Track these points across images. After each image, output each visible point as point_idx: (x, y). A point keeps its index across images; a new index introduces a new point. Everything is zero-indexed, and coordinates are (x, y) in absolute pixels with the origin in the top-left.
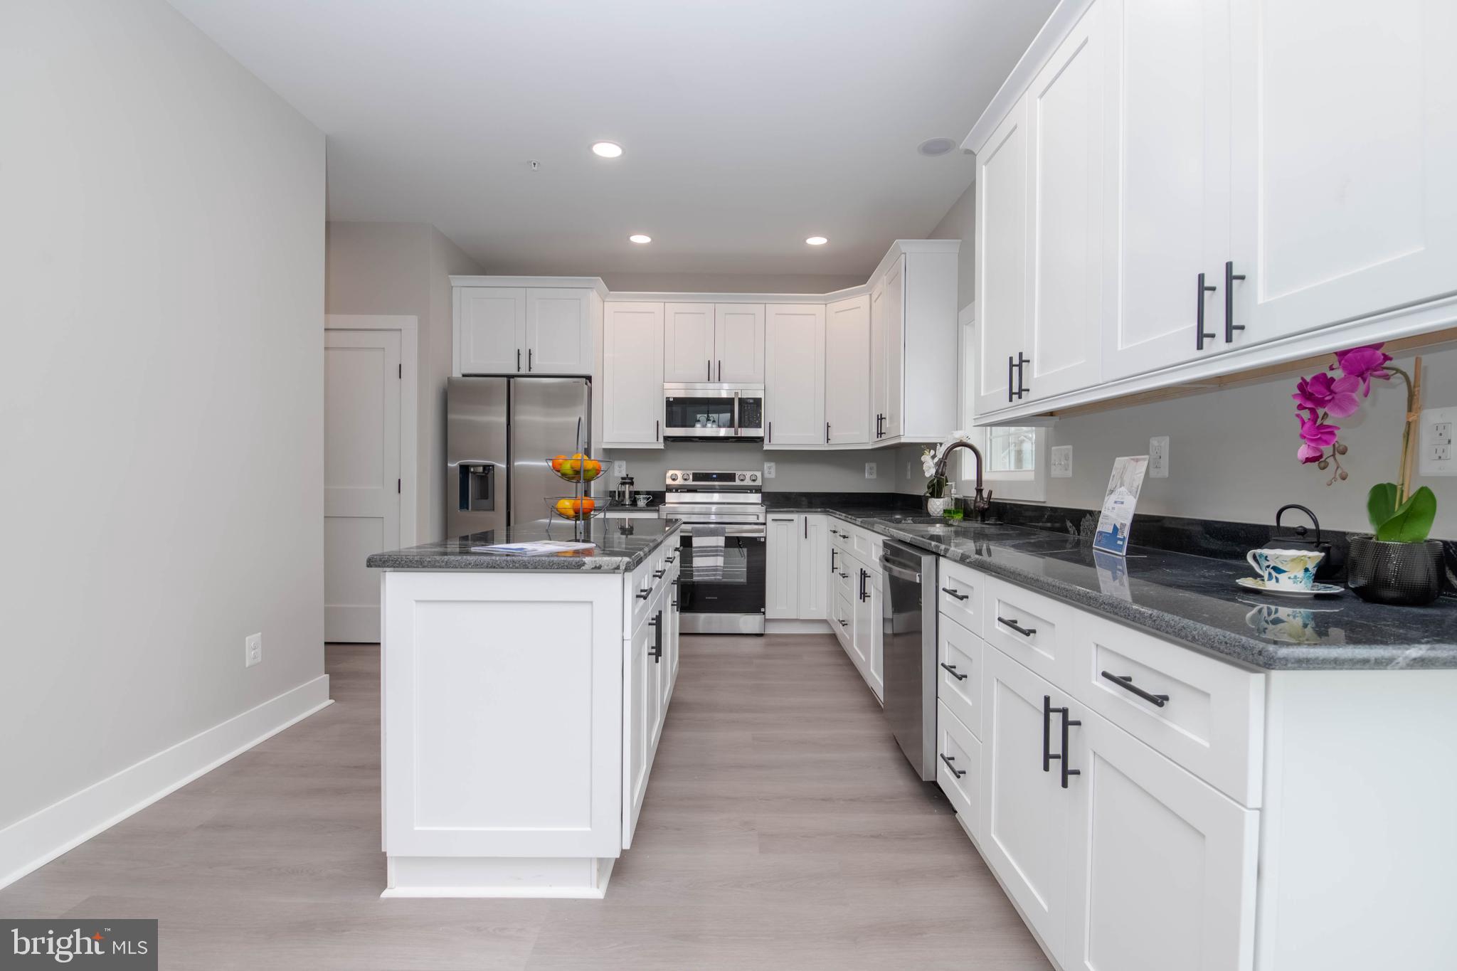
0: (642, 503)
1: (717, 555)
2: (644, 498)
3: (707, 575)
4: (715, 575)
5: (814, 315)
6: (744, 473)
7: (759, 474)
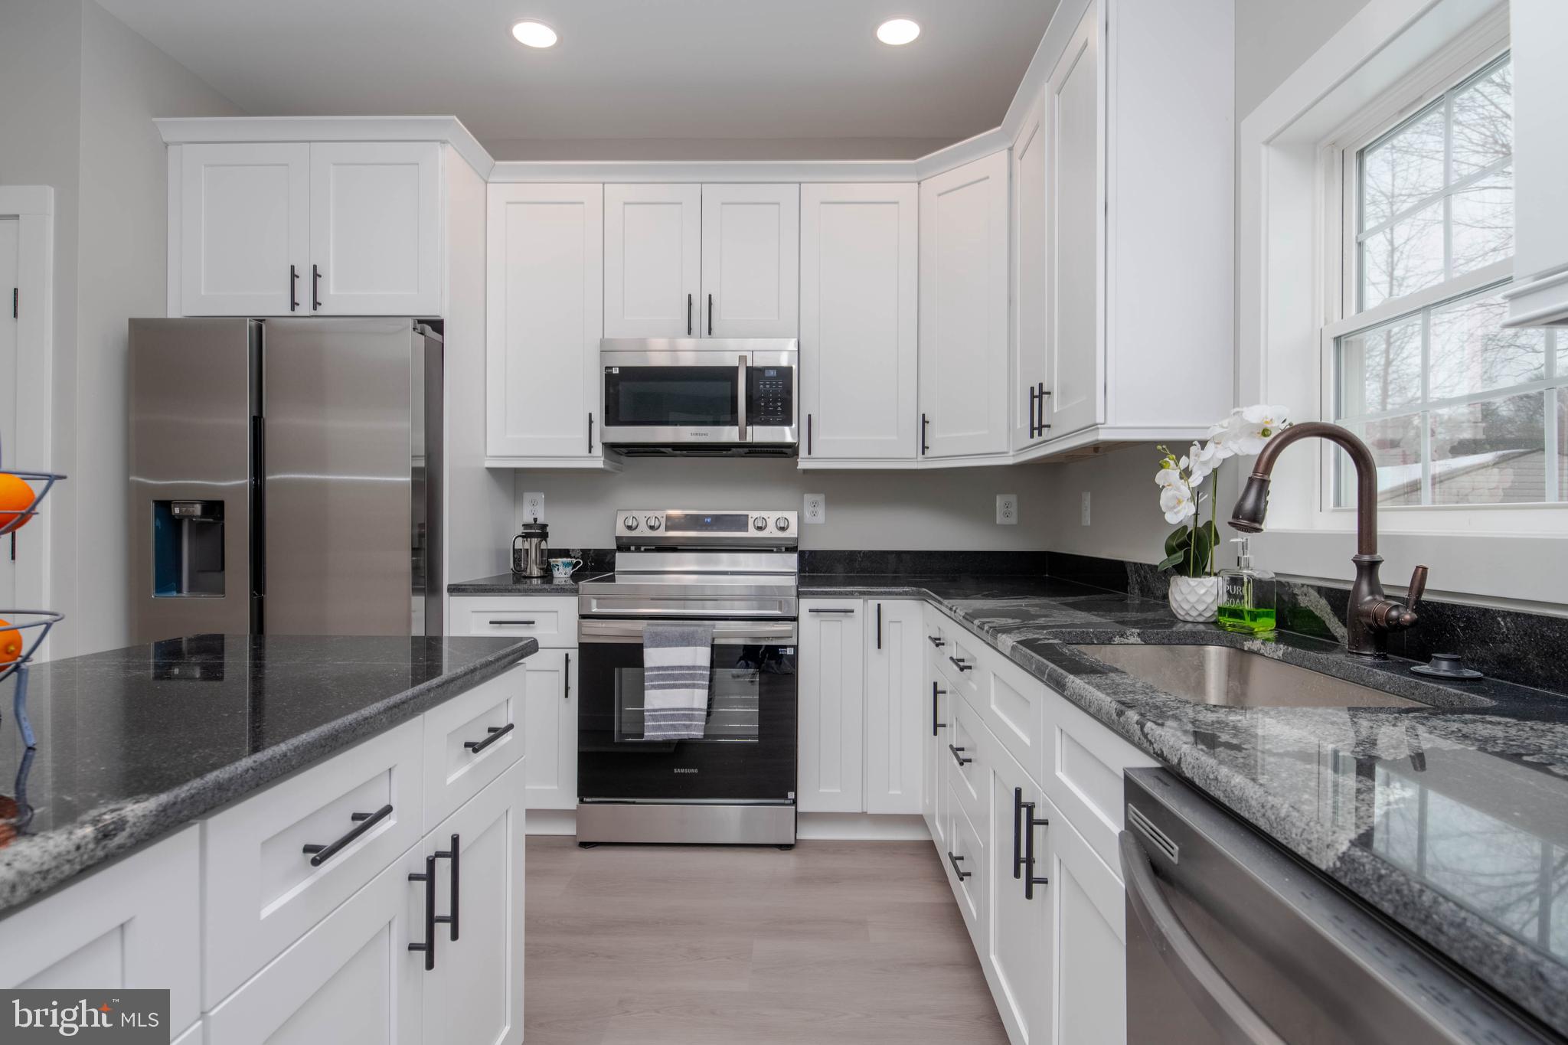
0: (562, 573)
1: (694, 686)
2: (566, 565)
3: (674, 728)
4: (687, 727)
5: (896, 203)
6: (764, 514)
7: (792, 517)
